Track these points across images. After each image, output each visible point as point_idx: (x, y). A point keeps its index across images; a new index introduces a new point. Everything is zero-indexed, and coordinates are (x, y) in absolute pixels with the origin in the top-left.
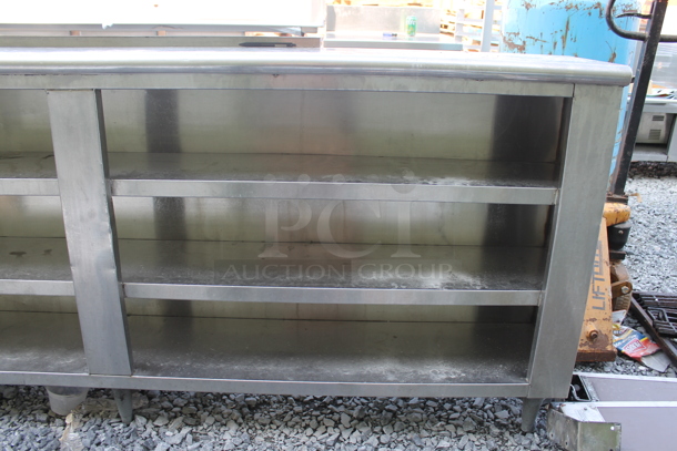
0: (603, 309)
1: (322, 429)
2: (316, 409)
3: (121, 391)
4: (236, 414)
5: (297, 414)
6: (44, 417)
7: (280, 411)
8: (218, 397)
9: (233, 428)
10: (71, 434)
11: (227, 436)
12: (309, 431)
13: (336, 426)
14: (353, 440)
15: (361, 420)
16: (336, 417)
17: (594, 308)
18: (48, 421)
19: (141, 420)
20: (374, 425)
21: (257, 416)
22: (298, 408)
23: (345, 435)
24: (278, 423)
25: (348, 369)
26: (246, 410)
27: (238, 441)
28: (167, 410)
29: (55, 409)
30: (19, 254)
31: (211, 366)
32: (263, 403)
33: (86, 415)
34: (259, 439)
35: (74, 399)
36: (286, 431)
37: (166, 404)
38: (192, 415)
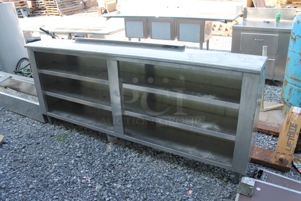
0: (290, 151)
1: (174, 164)
2: (176, 158)
3: (122, 139)
4: (153, 153)
5: (169, 158)
6: (106, 142)
7: (165, 156)
8: (150, 148)
9: (150, 156)
10: (110, 147)
11: (147, 158)
12: (170, 163)
13: (178, 164)
14: (180, 169)
15: (186, 164)
16: (180, 162)
17: (286, 149)
18: (107, 143)
19: (127, 148)
20: (189, 167)
21: (158, 155)
22: (171, 156)
23: (178, 167)
24: (162, 158)
25: (180, 147)
26: (156, 153)
27: (149, 160)
28: (135, 148)
29: (109, 140)
30: (104, 97)
31: (145, 137)
32: (162, 152)
33: (115, 144)
34: (155, 161)
35: (113, 138)
36: (163, 162)
37: (136, 146)
38: (141, 151)
